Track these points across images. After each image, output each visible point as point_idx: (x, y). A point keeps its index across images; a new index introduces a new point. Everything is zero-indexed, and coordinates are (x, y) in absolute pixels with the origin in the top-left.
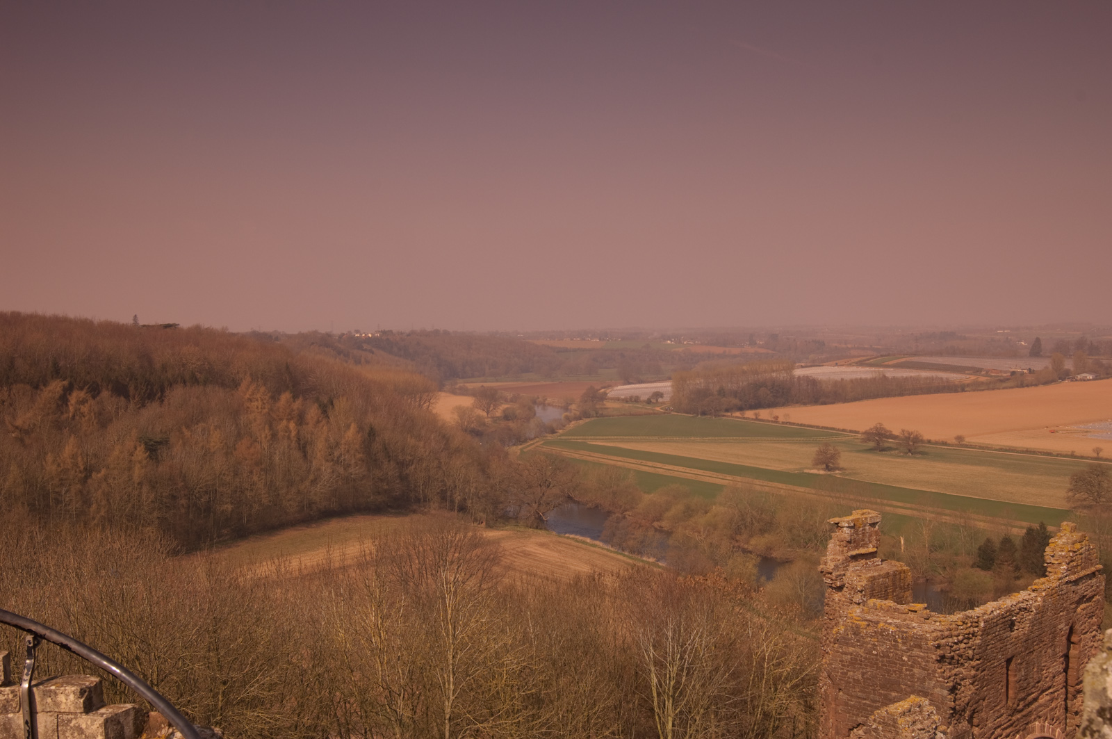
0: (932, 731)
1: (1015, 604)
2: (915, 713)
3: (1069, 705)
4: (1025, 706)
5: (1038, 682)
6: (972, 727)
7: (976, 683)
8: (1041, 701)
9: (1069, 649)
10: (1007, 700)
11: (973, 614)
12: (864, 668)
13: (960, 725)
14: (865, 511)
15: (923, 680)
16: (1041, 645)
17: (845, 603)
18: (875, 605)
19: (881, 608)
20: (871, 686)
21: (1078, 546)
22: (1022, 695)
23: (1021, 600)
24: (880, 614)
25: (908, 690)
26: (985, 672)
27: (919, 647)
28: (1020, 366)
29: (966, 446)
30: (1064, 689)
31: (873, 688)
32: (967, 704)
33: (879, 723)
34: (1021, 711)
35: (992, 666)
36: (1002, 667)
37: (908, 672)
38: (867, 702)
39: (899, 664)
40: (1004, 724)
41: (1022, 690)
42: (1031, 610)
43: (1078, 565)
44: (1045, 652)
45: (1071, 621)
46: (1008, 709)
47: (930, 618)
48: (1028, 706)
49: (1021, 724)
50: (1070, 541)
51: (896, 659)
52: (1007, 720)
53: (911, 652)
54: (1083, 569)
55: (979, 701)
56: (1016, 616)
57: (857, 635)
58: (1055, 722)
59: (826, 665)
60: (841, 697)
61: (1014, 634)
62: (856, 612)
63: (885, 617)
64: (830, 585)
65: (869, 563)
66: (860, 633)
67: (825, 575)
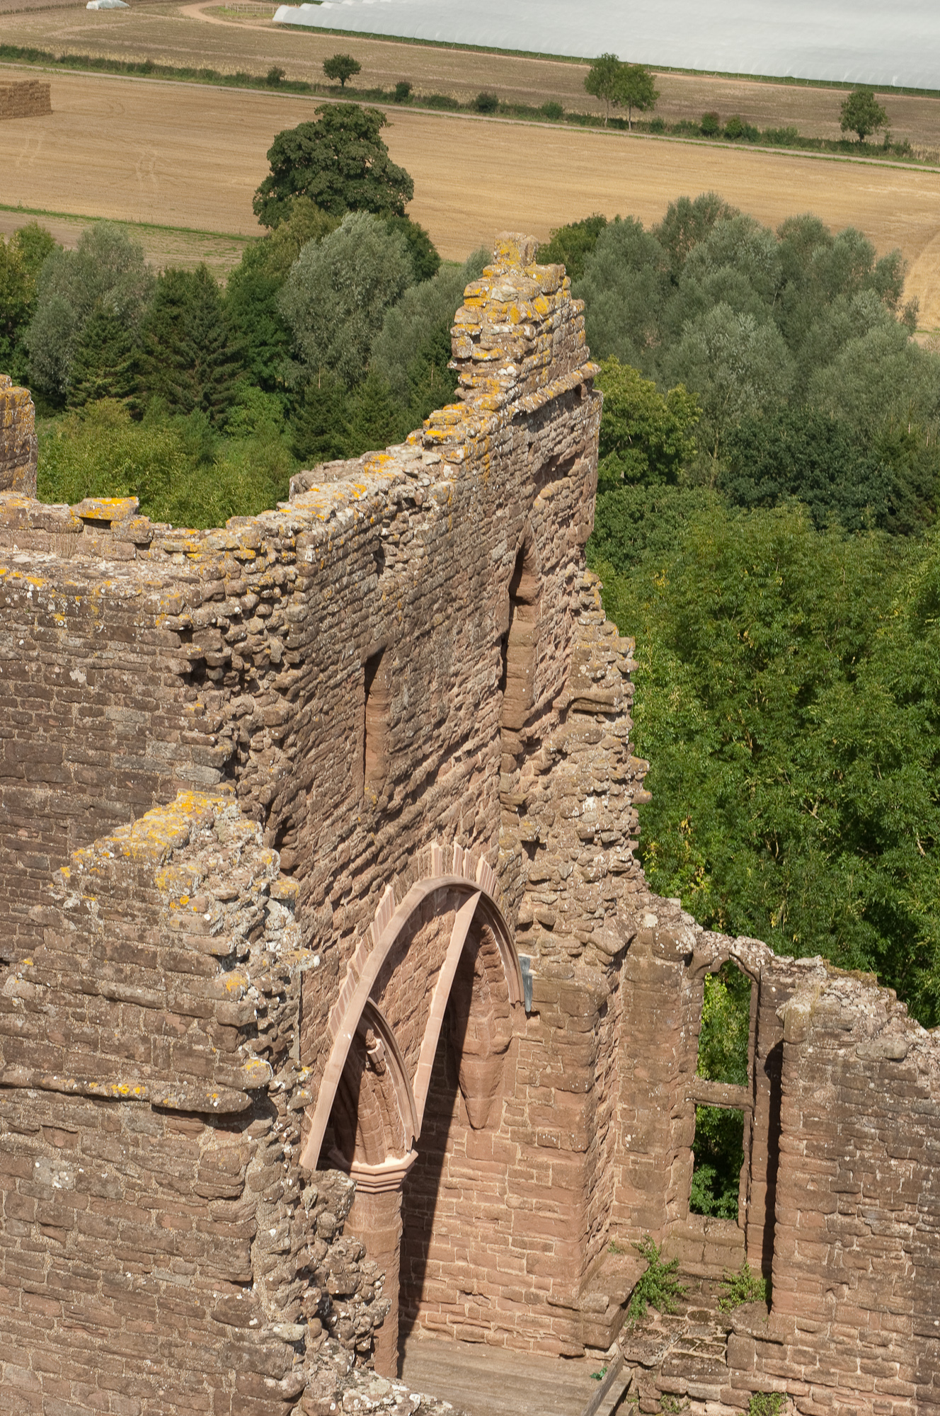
0: (258, 903)
1: (384, 484)
4: (404, 799)
5: (439, 724)
7: (291, 738)
8: (444, 779)
9: (511, 621)
10: (365, 785)
11: (279, 521)
16: (450, 610)
21: (543, 304)
22: (401, 765)
23: (399, 473)
25: (89, 774)
26: (314, 702)
27: (127, 635)
30: (498, 739)
32: (269, 806)
34: (398, 812)
35: (332, 682)
36: (356, 683)
37: (88, 720)
39: (59, 694)
40: (357, 857)
41: (400, 750)
42: (426, 505)
43: (542, 366)
44: (458, 633)
45: (521, 535)
46: (366, 811)
47: (154, 543)
48: (414, 795)
49: (397, 854)
50: (526, 290)
51: (47, 679)
52: (364, 845)
53: (98, 653)
54: (554, 375)
55: (296, 794)
56: (387, 526)
58: (476, 840)
61: (385, 582)
63: (4, 545)
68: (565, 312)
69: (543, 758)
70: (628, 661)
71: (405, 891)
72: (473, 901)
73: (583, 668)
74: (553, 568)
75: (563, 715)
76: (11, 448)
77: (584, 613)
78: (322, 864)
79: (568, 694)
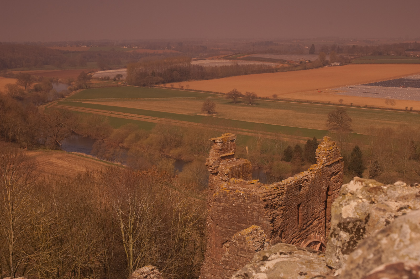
0: (262, 242)
1: (301, 177)
2: (254, 233)
3: (327, 225)
4: (306, 227)
5: (313, 215)
6: (281, 239)
7: (283, 217)
8: (314, 224)
9: (327, 198)
10: (298, 225)
11: (281, 183)
12: (229, 213)
13: (276, 238)
14: (228, 134)
15: (258, 217)
16: (314, 197)
17: (219, 181)
18: (234, 181)
19: (237, 182)
20: (232, 222)
21: (331, 148)
22: (305, 222)
23: (304, 175)
24: (236, 186)
25: (251, 222)
26: (288, 212)
27: (256, 201)
28: (304, 59)
29: (278, 100)
30: (324, 218)
31: (233, 222)
32: (279, 228)
33: (237, 240)
34: (305, 229)
35: (291, 208)
36: (296, 209)
37: (250, 214)
38: (231, 230)
39: (246, 210)
40: (297, 236)
41: (305, 219)
42: (309, 180)
43: (331, 158)
44: (316, 201)
45: (328, 185)
46: (298, 229)
47: (261, 187)
48: (308, 227)
49: (305, 236)
50: (328, 146)
51: (244, 207)
52: (298, 234)
53: (252, 204)
54: (333, 159)
55: (285, 226)
56: (302, 184)
57: (225, 197)
58: (320, 234)
59: (210, 213)
60: (218, 228)
61: (301, 192)
62: (224, 185)
63: (239, 187)
64: (211, 172)
65: (230, 160)
66: (227, 196)
67: (209, 167)
68: (335, 149)
71: (306, 242)
72: (320, 244)
78: (290, 237)
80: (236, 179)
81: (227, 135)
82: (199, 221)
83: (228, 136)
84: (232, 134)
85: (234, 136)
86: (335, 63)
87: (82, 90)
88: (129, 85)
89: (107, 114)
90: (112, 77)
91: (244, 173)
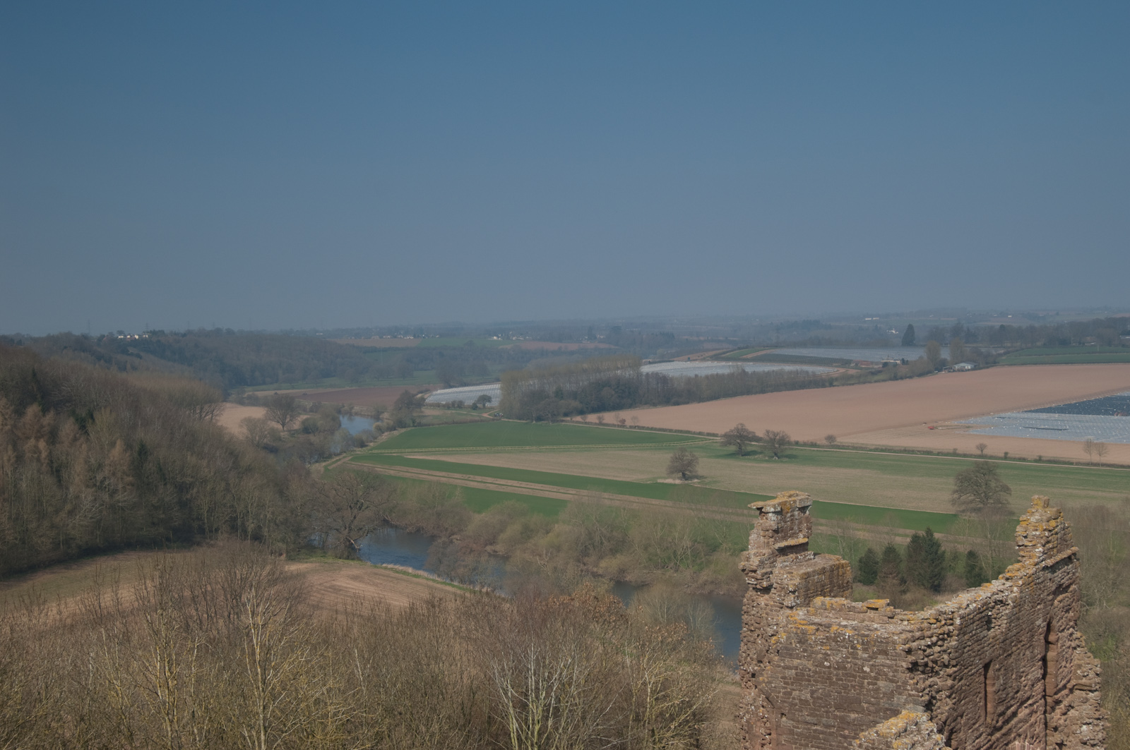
1: (989, 595)
3: (1048, 719)
4: (1003, 722)
5: (1017, 692)
7: (954, 695)
8: (1020, 716)
9: (1047, 650)
10: (986, 716)
11: (946, 608)
12: (813, 685)
14: (792, 492)
15: (891, 695)
16: (1019, 646)
17: (774, 608)
18: (823, 604)
19: (832, 607)
20: (823, 707)
21: (1053, 523)
22: (1001, 709)
23: (995, 590)
24: (831, 615)
25: (872, 708)
26: (963, 681)
27: (885, 653)
29: (838, 447)
30: (1043, 700)
31: (826, 709)
32: (945, 723)
33: (867, 749)
34: (1001, 728)
35: (970, 673)
36: (980, 674)
37: (871, 686)
38: (819, 728)
39: (859, 676)
41: (1001, 702)
42: (1007, 603)
43: (1054, 548)
44: (1023, 655)
45: (1048, 617)
46: (987, 727)
47: (895, 617)
48: (1007, 722)
49: (1001, 745)
50: (1045, 518)
51: (854, 670)
52: (986, 741)
53: (874, 660)
54: (1059, 552)
55: (957, 719)
56: (991, 611)
57: (804, 644)
58: (1035, 741)
59: (764, 684)
60: (785, 724)
61: (991, 633)
62: (799, 615)
63: (837, 618)
64: (754, 586)
65: (800, 557)
66: (807, 641)
67: (747, 574)
68: (1062, 526)
69: (1063, 708)
70: (1098, 669)
73: (1079, 672)
74: (1063, 630)
75: (1071, 691)
76: (843, 583)
77: (1078, 649)
78: (969, 747)
79: (1073, 682)
80: (828, 598)
81: (790, 496)
82: (694, 714)
83: (793, 499)
84: (800, 493)
85: (808, 499)
86: (962, 365)
87: (403, 430)
88: (507, 418)
89: (459, 481)
90: (469, 403)
91: (835, 588)
